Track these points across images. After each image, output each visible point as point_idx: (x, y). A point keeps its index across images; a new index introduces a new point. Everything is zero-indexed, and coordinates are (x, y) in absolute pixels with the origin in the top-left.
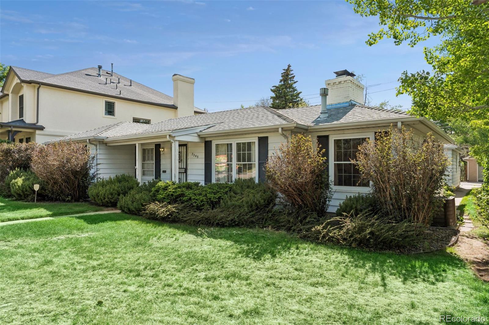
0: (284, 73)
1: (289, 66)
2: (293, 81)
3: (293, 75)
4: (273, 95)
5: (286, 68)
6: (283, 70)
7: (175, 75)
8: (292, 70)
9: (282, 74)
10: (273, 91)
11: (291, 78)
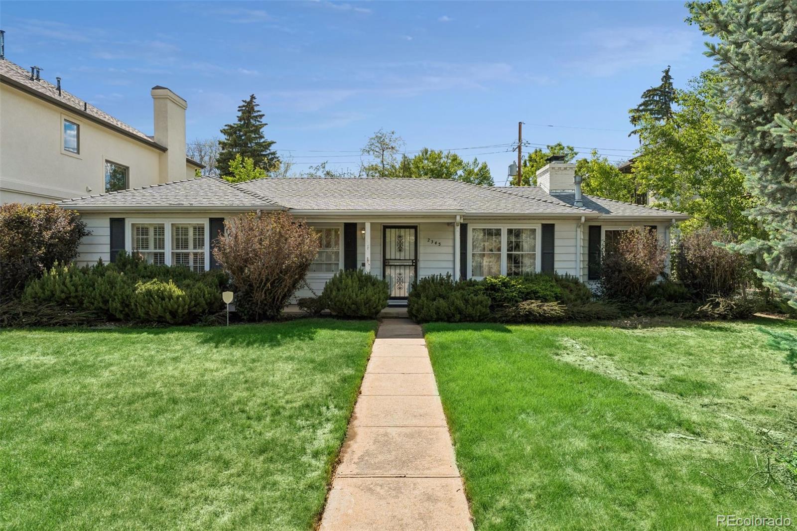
0: (244, 106)
1: (253, 97)
2: (259, 121)
3: (259, 113)
4: (223, 138)
5: (248, 100)
6: (243, 101)
7: (157, 88)
8: (258, 105)
9: (239, 107)
10: (224, 132)
11: (256, 117)
